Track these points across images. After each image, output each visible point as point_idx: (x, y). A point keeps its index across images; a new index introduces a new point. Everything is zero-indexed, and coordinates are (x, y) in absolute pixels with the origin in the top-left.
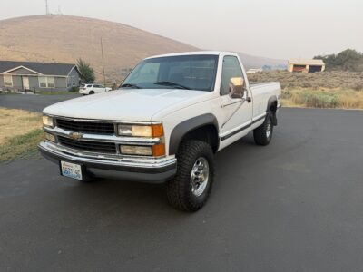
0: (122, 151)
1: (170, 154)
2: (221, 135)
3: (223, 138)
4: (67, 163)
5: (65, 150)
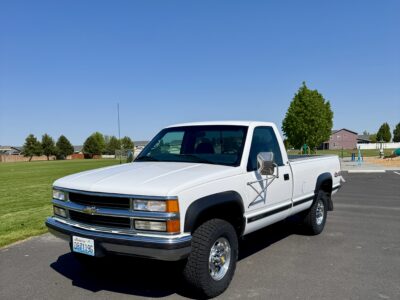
0: (137, 226)
1: (185, 231)
2: (247, 216)
3: (250, 220)
4: (79, 238)
5: (77, 225)
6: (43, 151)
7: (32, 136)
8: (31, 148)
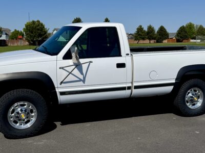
6: (147, 37)
7: (141, 26)
8: (139, 35)
